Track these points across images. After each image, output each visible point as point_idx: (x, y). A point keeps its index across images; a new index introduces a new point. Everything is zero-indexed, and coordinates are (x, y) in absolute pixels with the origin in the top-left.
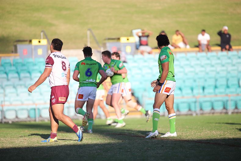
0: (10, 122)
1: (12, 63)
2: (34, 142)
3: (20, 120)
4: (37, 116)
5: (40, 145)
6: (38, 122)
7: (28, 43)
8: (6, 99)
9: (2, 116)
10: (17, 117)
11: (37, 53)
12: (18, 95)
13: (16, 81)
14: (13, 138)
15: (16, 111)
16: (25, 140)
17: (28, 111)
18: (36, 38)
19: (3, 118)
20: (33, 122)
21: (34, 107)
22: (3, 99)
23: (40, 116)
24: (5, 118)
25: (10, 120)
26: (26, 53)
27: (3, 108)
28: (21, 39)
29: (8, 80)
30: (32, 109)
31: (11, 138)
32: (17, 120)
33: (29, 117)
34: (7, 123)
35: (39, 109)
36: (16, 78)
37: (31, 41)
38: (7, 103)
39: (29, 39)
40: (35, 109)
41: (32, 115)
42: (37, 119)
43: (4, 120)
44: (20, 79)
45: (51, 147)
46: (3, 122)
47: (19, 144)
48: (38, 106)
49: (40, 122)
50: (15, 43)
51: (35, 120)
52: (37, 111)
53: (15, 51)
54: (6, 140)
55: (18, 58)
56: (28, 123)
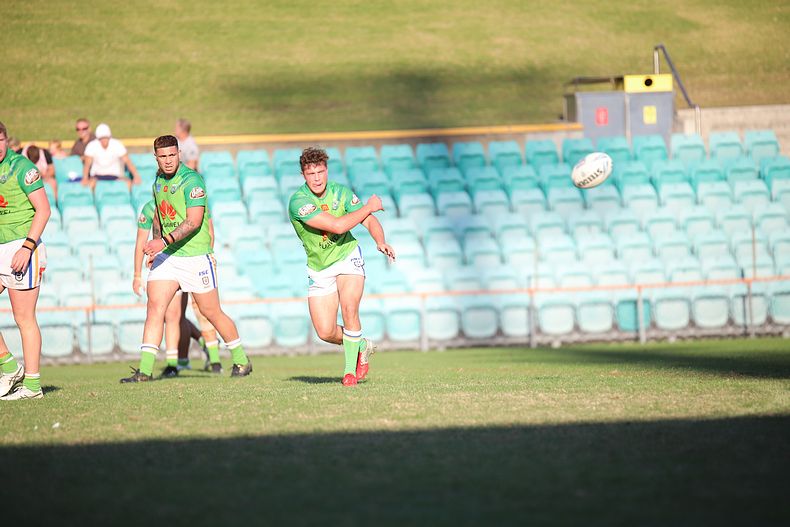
0: (556, 344)
1: (559, 151)
2: (644, 407)
3: (587, 337)
4: (643, 324)
5: (664, 415)
6: (645, 343)
7: (609, 86)
8: (543, 268)
9: (529, 323)
10: (577, 328)
11: (640, 119)
12: (578, 257)
13: (576, 214)
14: (576, 392)
15: (574, 308)
16: (614, 402)
17: (615, 308)
18: (639, 72)
19: (533, 332)
20: (629, 345)
21: (632, 294)
22: (531, 271)
23: (654, 325)
24: (539, 330)
25: (556, 336)
26: (606, 121)
27: (532, 298)
28: (589, 75)
29: (548, 208)
30: (624, 302)
31: (570, 392)
32: (576, 337)
33: (615, 327)
34: (545, 348)
35: (647, 301)
36: (573, 200)
37: (620, 80)
38: (544, 283)
39: (613, 74)
40: (635, 303)
41: (627, 322)
42: (643, 336)
43: (537, 339)
44: (585, 206)
45: (702, 421)
46: (534, 345)
47: (597, 410)
48: (645, 294)
49: (653, 345)
50: (570, 90)
51: (637, 339)
52: (642, 307)
53: (571, 115)
54: (553, 399)
55: (578, 135)
56: (614, 346)
